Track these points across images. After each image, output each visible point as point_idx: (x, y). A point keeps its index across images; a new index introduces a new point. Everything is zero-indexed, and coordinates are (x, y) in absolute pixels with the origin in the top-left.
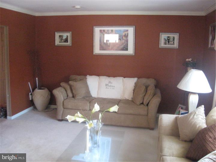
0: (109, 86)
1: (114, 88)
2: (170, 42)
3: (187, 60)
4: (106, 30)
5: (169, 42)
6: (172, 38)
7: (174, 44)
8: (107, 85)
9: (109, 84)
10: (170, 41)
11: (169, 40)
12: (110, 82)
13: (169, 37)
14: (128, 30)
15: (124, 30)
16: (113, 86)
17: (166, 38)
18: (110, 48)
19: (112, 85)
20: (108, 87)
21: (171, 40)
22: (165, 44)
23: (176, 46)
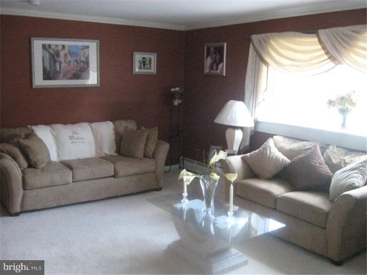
0: (75, 139)
1: (83, 141)
2: (146, 66)
3: (173, 90)
4: (53, 45)
5: (144, 65)
6: (148, 59)
7: (150, 68)
8: (71, 138)
9: (75, 136)
10: (146, 64)
11: (144, 62)
12: (75, 133)
13: (144, 58)
14: (87, 47)
15: (83, 46)
16: (81, 138)
17: (141, 60)
18: (61, 75)
19: (80, 136)
20: (74, 141)
21: (148, 62)
22: (140, 68)
23: (153, 71)
